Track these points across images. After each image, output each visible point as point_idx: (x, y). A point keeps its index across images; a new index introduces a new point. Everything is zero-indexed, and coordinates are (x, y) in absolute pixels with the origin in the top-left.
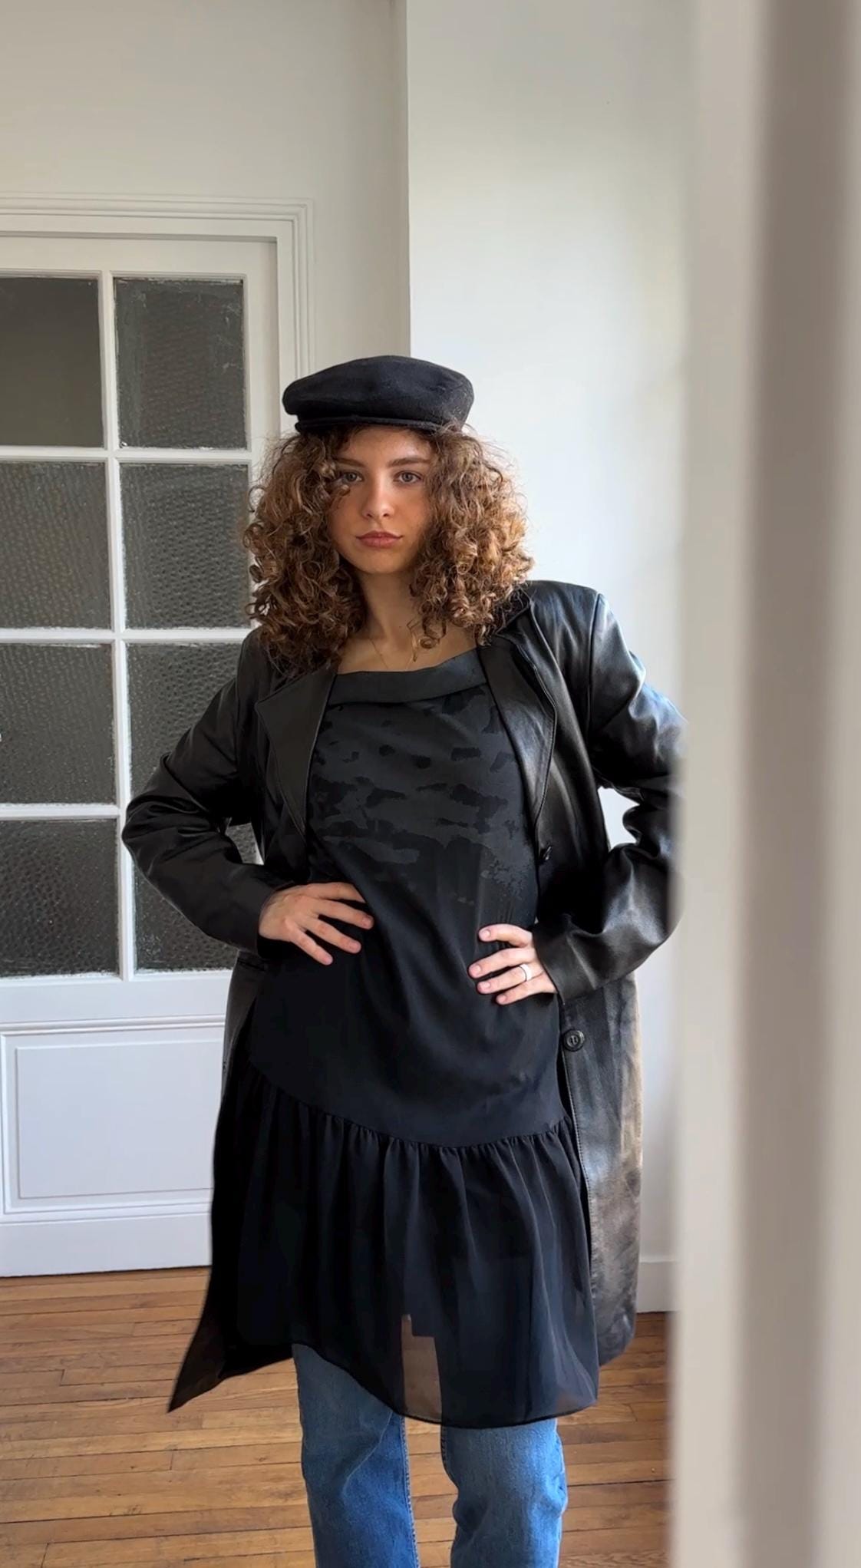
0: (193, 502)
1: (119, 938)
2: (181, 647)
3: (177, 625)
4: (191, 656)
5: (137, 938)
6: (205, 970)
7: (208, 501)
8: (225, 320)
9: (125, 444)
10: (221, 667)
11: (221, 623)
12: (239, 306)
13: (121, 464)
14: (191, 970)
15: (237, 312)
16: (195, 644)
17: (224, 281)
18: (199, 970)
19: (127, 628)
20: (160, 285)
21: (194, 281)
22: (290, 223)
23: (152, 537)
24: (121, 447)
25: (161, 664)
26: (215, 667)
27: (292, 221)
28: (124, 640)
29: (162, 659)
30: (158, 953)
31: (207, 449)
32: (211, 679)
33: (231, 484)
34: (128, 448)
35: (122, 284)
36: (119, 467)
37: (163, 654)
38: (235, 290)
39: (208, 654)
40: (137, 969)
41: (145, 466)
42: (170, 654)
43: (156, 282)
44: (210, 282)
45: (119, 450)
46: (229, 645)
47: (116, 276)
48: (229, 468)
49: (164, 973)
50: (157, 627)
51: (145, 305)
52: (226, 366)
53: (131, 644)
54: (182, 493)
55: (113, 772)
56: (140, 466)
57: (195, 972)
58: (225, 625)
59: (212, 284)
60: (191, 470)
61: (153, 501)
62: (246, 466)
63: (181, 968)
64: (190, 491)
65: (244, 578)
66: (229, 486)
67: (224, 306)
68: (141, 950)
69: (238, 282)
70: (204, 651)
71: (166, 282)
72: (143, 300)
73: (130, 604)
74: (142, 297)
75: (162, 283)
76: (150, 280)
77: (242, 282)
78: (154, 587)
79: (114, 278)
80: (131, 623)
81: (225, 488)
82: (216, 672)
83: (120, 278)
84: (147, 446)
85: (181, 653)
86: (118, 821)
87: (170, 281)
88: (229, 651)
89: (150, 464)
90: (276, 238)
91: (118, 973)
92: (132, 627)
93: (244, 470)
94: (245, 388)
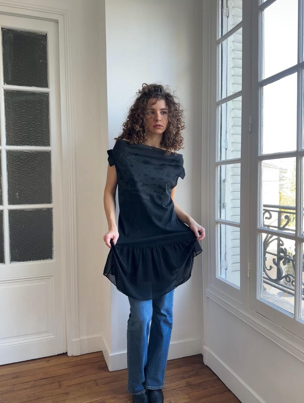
0: (30, 104)
1: (4, 251)
2: (26, 152)
3: (24, 145)
4: (29, 155)
5: (11, 251)
6: (35, 261)
7: (35, 104)
8: (41, 46)
9: (6, 84)
10: (39, 159)
11: (40, 144)
12: (45, 42)
13: (4, 90)
14: (30, 261)
15: (45, 44)
16: (31, 151)
17: (41, 33)
18: (33, 261)
19: (6, 145)
20: (18, 32)
21: (30, 32)
22: (63, 16)
23: (15, 115)
24: (4, 84)
25: (18, 158)
26: (38, 159)
27: (63, 15)
28: (5, 149)
29: (19, 156)
30: (19, 256)
31: (35, 87)
32: (37, 163)
33: (43, 99)
34: (7, 85)
35: (4, 30)
36: (4, 91)
37: (19, 155)
38: (44, 37)
39: (35, 155)
40: (11, 262)
41: (13, 91)
42: (21, 154)
43: (17, 31)
44: (36, 33)
45: (3, 85)
46: (43, 152)
47: (2, 27)
48: (42, 94)
49: (21, 262)
50: (17, 145)
51: (13, 38)
52: (41, 61)
53: (8, 151)
54: (26, 101)
55: (2, 194)
56: (11, 91)
57: (32, 261)
58: (41, 146)
59: (36, 34)
60: (29, 93)
61: (16, 103)
62: (48, 94)
63: (27, 260)
64: (29, 101)
65: (48, 130)
66: (42, 99)
67: (40, 42)
68: (13, 255)
69: (45, 34)
70: (34, 154)
71: (20, 31)
72: (12, 37)
73: (7, 138)
74: (12, 36)
75: (19, 32)
76: (14, 30)
77: (46, 34)
78: (16, 132)
79: (2, 28)
80: (8, 143)
81: (41, 100)
82: (38, 161)
83: (4, 28)
84: (14, 85)
85: (26, 154)
86: (3, 211)
87: (22, 31)
88: (43, 154)
89: (15, 91)
90: (58, 20)
91: (4, 263)
92: (8, 145)
93: (47, 95)
94: (48, 68)
